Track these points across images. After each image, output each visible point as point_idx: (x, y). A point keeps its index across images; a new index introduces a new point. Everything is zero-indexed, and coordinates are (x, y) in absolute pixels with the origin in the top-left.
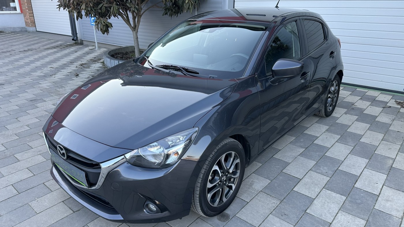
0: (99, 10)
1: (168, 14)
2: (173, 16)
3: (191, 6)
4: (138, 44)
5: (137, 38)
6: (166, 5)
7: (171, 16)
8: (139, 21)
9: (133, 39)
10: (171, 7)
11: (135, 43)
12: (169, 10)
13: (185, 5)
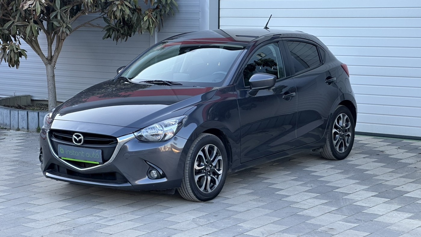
0: (6, 30)
1: (113, 36)
2: (120, 39)
3: (153, 25)
4: (55, 86)
5: (54, 76)
6: (109, 24)
7: (117, 40)
8: (58, 49)
9: (45, 78)
10: (117, 26)
11: (48, 84)
12: (113, 30)
13: (142, 23)
